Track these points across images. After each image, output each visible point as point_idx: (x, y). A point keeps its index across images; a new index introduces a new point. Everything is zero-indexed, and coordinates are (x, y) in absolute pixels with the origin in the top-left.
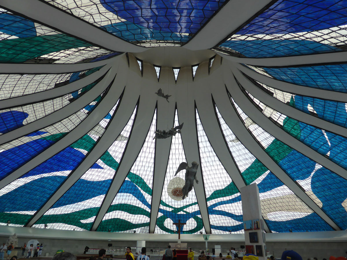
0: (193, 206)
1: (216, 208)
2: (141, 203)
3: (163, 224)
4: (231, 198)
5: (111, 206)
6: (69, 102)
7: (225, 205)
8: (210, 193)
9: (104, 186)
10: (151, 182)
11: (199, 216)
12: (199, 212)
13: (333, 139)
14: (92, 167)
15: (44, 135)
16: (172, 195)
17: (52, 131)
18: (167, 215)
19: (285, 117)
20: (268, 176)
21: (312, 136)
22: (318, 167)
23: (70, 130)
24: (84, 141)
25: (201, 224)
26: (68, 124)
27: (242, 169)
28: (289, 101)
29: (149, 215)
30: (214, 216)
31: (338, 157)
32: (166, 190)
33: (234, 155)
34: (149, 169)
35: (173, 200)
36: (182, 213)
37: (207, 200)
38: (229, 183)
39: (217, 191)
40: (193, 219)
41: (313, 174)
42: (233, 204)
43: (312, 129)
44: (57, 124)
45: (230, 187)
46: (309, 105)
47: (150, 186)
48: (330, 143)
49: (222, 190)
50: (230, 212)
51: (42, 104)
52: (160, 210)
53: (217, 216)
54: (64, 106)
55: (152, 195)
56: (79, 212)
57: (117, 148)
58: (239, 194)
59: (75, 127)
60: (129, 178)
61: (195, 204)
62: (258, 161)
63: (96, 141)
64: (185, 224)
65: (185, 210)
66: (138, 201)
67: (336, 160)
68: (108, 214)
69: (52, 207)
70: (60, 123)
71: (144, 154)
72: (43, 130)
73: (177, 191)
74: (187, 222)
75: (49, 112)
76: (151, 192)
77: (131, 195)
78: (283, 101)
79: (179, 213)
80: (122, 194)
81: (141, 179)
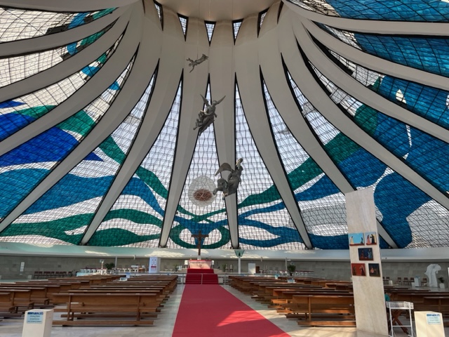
0: (220, 215)
1: (249, 218)
2: (152, 208)
3: (178, 236)
4: (269, 206)
5: (109, 212)
6: (61, 59)
7: (260, 214)
8: (243, 198)
9: (102, 185)
10: (168, 181)
11: (226, 227)
12: (226, 222)
13: (417, 139)
14: (86, 158)
15: (19, 108)
16: (193, 198)
17: (32, 102)
18: (184, 224)
19: (361, 104)
20: (321, 180)
21: (390, 132)
22: (388, 172)
23: (59, 102)
24: (77, 119)
25: (228, 237)
26: (57, 93)
27: (289, 170)
28: (373, 84)
29: (161, 224)
30: (245, 227)
31: (417, 161)
32: (187, 192)
33: (281, 151)
34: (167, 164)
35: (194, 206)
36: (204, 222)
37: (238, 206)
38: (269, 187)
39: (252, 195)
40: (218, 231)
41: (379, 180)
42: (271, 214)
43: (393, 123)
44: (40, 92)
45: (269, 192)
46: (399, 91)
47: (166, 186)
48: (412, 143)
49: (260, 194)
50: (265, 223)
51: (22, 59)
52: (176, 218)
53: (248, 227)
54: (54, 64)
55: (167, 198)
56: (64, 220)
57: (124, 133)
58: (280, 201)
59: (66, 98)
60: (138, 175)
61: (222, 211)
62: (311, 160)
63: (94, 120)
64: (208, 236)
65: (208, 218)
66: (148, 206)
67: (414, 164)
68: (105, 223)
69: (25, 213)
70: (44, 90)
71: (161, 143)
72: (18, 100)
73: (202, 194)
74: (210, 234)
75: (32, 73)
76: (166, 194)
77: (139, 198)
78: (365, 84)
79: (201, 222)
80: (127, 196)
81: (155, 176)
